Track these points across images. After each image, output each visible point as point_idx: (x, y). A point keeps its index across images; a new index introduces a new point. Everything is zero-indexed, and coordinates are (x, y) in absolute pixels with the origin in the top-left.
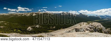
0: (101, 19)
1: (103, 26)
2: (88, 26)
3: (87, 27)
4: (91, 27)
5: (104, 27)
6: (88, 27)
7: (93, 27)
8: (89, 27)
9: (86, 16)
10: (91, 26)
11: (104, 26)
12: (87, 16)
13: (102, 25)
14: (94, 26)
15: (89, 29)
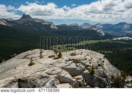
0: (104, 38)
1: (112, 62)
2: (63, 65)
3: (60, 70)
4: (75, 69)
5: (115, 69)
6: (63, 68)
7: (84, 70)
8: (67, 70)
9: (48, 26)
10: (73, 66)
11: (115, 66)
12: (50, 24)
13: (106, 61)
14: (84, 64)
15: (68, 76)
